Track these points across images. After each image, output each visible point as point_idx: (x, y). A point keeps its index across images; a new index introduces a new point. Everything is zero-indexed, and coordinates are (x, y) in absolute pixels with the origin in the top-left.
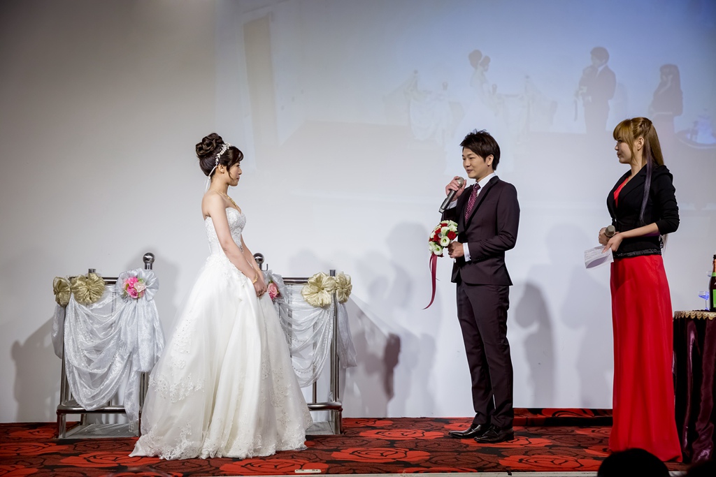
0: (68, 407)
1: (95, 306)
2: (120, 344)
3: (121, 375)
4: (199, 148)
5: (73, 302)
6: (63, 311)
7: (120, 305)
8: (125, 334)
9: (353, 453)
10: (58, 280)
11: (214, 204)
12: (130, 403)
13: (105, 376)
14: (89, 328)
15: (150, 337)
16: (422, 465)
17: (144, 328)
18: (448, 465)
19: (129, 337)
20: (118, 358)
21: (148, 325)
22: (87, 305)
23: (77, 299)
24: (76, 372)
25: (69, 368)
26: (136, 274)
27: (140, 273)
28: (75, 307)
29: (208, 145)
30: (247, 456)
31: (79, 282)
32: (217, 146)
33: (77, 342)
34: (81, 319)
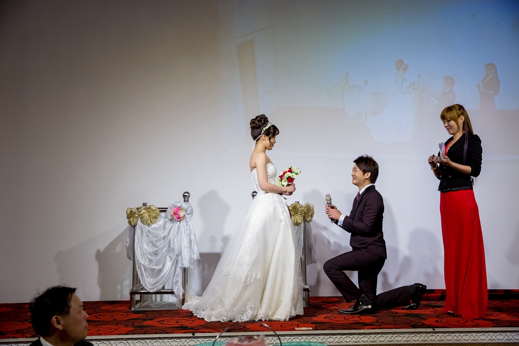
0: (138, 290)
1: (153, 226)
2: (170, 249)
3: (171, 270)
4: (253, 122)
5: (139, 222)
6: (133, 230)
7: (169, 225)
8: (174, 243)
9: (325, 318)
10: (130, 210)
11: (260, 159)
12: (177, 287)
13: (160, 271)
14: (150, 239)
15: (188, 245)
16: (375, 324)
17: (185, 239)
18: (392, 324)
19: (176, 245)
20: (168, 259)
21: (187, 238)
22: (149, 225)
23: (142, 222)
24: (142, 268)
25: (138, 265)
26: (179, 205)
27: (182, 205)
28: (141, 226)
29: (259, 121)
30: (285, 319)
31: (143, 211)
32: (264, 123)
33: (143, 248)
34: (145, 234)
